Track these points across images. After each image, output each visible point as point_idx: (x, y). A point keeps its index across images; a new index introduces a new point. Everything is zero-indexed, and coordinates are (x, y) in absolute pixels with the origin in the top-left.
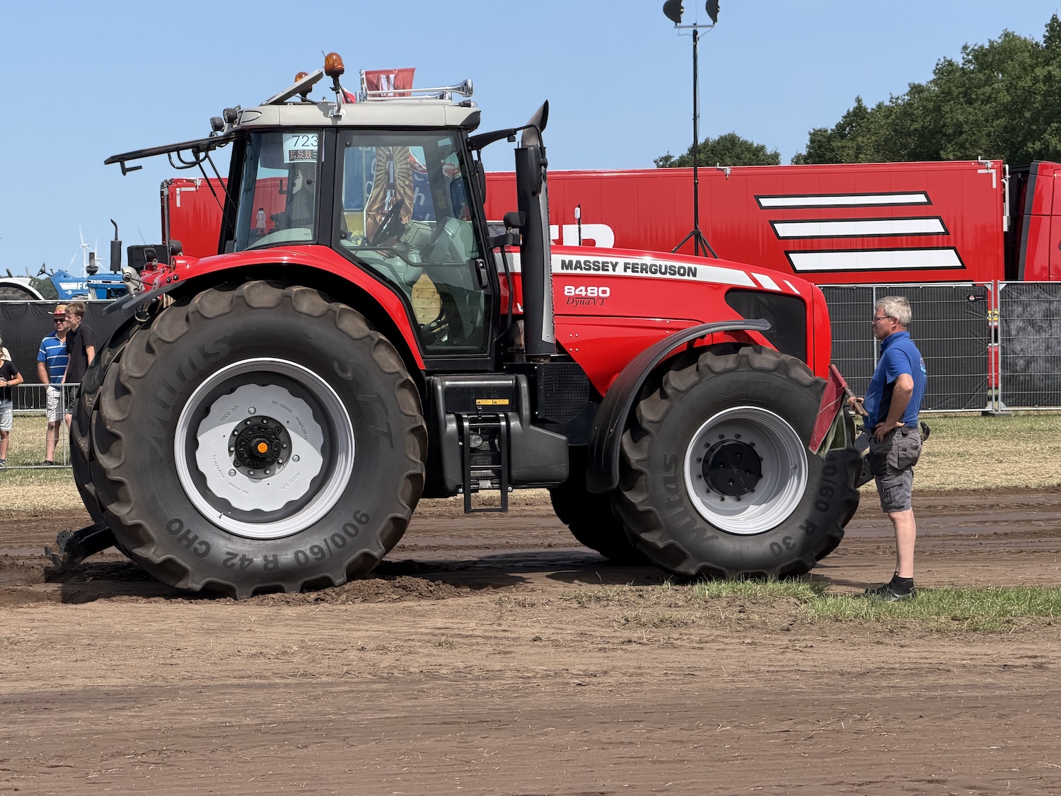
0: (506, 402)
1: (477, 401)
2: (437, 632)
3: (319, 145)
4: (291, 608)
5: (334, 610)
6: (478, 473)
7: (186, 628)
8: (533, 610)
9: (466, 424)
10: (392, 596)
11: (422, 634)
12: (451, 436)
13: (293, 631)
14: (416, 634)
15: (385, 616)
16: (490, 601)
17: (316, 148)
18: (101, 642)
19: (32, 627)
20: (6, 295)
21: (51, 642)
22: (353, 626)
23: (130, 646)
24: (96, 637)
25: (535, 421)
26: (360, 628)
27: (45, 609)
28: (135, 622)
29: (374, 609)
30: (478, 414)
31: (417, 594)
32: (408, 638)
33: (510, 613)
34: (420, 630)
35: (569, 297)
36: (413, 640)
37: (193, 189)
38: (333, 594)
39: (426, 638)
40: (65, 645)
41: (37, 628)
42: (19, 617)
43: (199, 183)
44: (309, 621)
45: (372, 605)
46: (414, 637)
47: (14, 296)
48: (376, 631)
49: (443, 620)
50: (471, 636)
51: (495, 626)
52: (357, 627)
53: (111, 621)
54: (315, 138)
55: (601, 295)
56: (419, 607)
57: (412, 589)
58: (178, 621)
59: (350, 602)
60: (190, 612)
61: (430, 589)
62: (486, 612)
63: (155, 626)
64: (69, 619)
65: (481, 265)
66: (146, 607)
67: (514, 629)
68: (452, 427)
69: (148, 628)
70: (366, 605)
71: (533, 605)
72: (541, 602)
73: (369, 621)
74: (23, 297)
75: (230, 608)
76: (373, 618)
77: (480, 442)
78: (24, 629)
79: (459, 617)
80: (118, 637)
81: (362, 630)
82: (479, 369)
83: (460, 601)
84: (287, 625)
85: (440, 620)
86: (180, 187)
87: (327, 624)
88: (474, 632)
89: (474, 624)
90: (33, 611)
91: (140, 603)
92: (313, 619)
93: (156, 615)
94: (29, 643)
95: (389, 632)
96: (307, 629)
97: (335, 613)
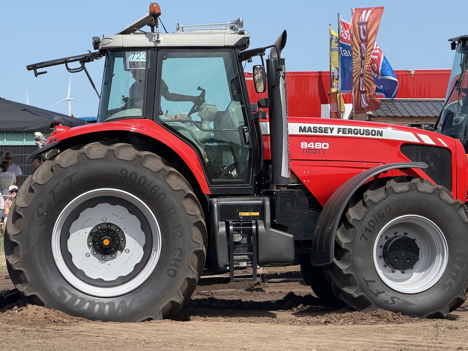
0: (257, 214)
1: (240, 213)
2: (399, 342)
3: (147, 58)
4: (310, 327)
5: (336, 329)
6: (239, 257)
7: (248, 337)
8: (457, 331)
9: (231, 228)
10: (371, 321)
11: (390, 344)
12: (222, 235)
13: (312, 340)
14: (386, 343)
15: (367, 333)
16: (431, 325)
17: (145, 60)
18: (198, 344)
19: (158, 334)
21: (169, 343)
22: (348, 338)
23: (215, 347)
24: (196, 341)
25: (273, 226)
26: (352, 340)
27: (165, 324)
28: (218, 332)
29: (360, 329)
30: (240, 221)
31: (386, 320)
32: (381, 346)
33: (443, 333)
34: (388, 341)
35: (304, 149)
36: (384, 347)
38: (336, 320)
39: (393, 346)
40: (177, 345)
41: (161, 335)
42: (151, 328)
44: (321, 334)
45: (359, 326)
46: (385, 345)
48: (362, 341)
49: (402, 336)
50: (420, 346)
51: (434, 340)
52: (350, 339)
53: (204, 331)
54: (145, 54)
55: (323, 148)
56: (388, 328)
57: (383, 317)
58: (244, 332)
59: (346, 324)
60: (251, 327)
61: (394, 317)
62: (428, 332)
63: (230, 336)
64: (180, 330)
65: (246, 130)
66: (224, 324)
67: (446, 342)
68: (222, 229)
69: (226, 336)
70: (355, 326)
71: (457, 328)
72: (462, 326)
73: (358, 336)
75: (274, 326)
76: (360, 334)
77: (240, 238)
78: (154, 335)
79: (412, 334)
80: (208, 341)
81: (354, 340)
82: (244, 193)
83: (412, 325)
84: (308, 337)
85: (400, 336)
87: (333, 336)
88: (422, 344)
89: (421, 339)
90: (159, 325)
91: (221, 322)
92: (324, 333)
93: (231, 329)
94: (157, 344)
95: (370, 342)
96: (321, 339)
97: (337, 330)
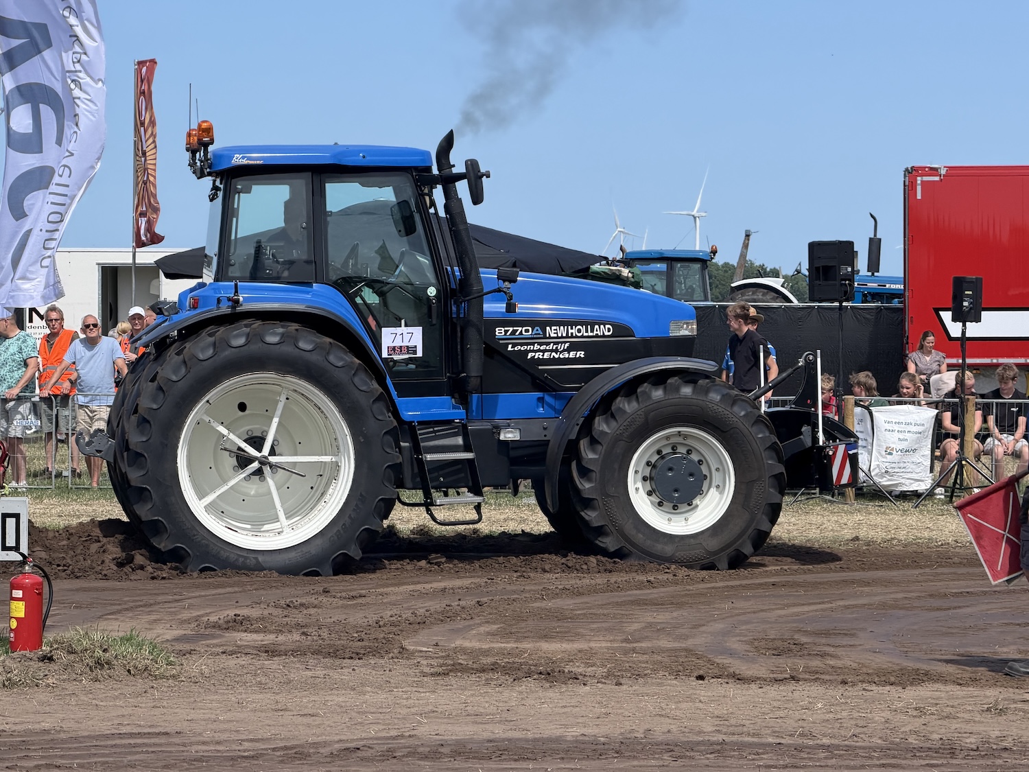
20: (755, 297)
37: (937, 178)
43: (943, 172)
47: (764, 298)
74: (774, 300)
86: (922, 175)
